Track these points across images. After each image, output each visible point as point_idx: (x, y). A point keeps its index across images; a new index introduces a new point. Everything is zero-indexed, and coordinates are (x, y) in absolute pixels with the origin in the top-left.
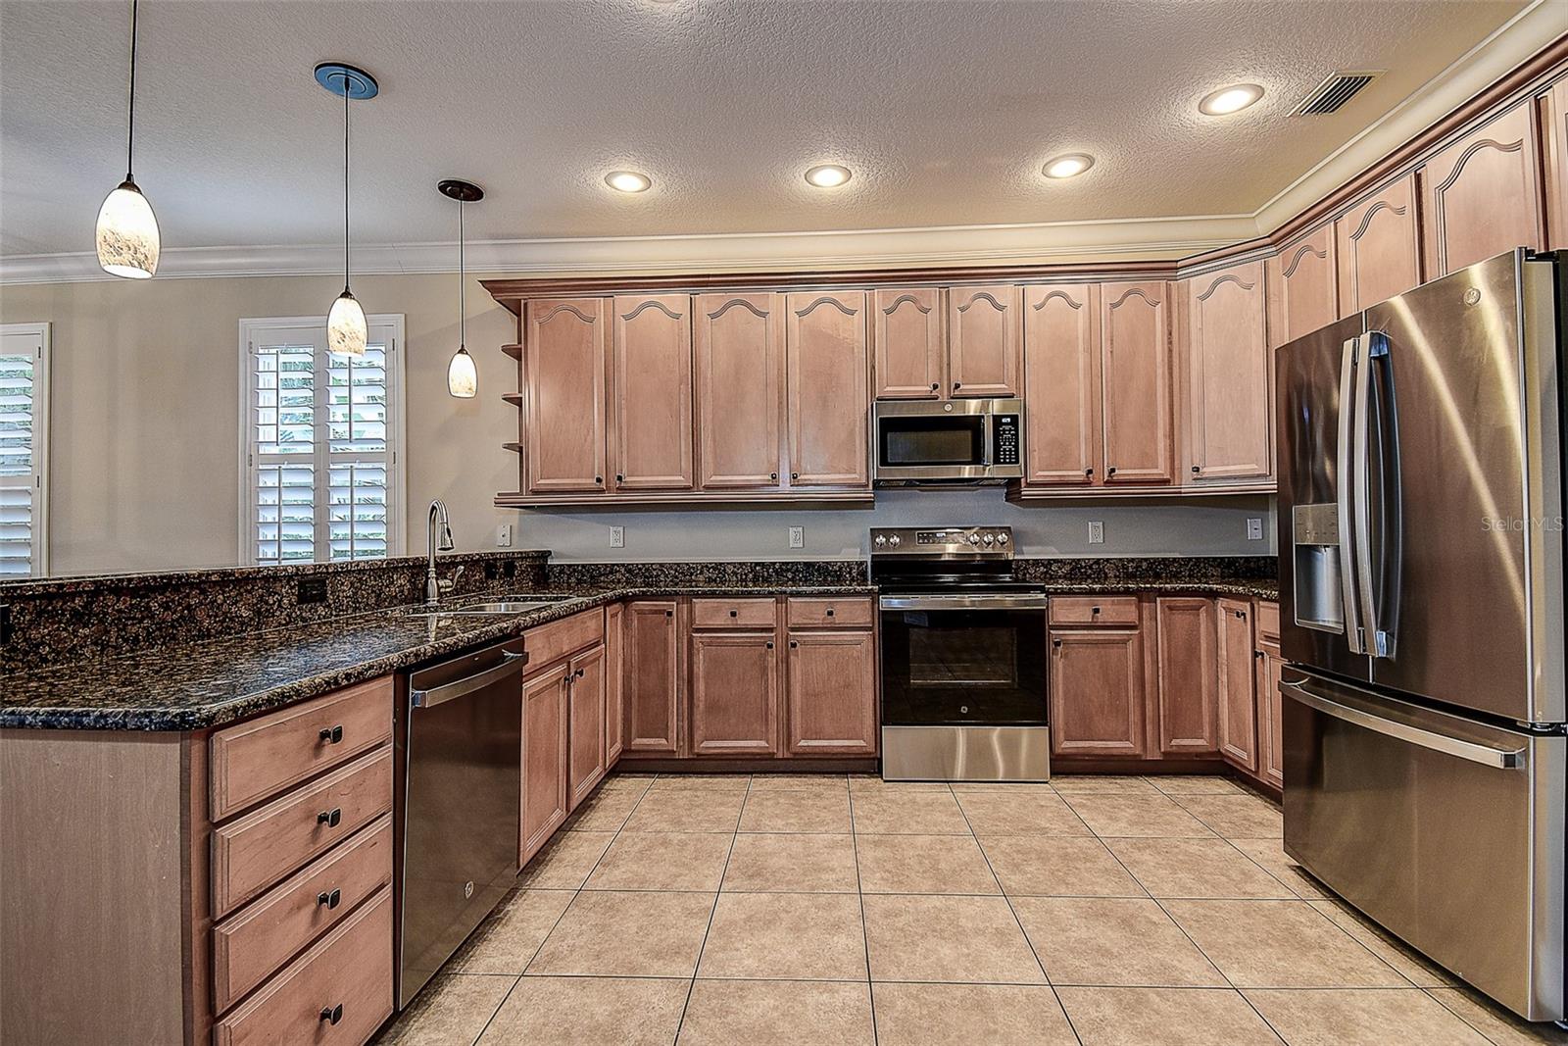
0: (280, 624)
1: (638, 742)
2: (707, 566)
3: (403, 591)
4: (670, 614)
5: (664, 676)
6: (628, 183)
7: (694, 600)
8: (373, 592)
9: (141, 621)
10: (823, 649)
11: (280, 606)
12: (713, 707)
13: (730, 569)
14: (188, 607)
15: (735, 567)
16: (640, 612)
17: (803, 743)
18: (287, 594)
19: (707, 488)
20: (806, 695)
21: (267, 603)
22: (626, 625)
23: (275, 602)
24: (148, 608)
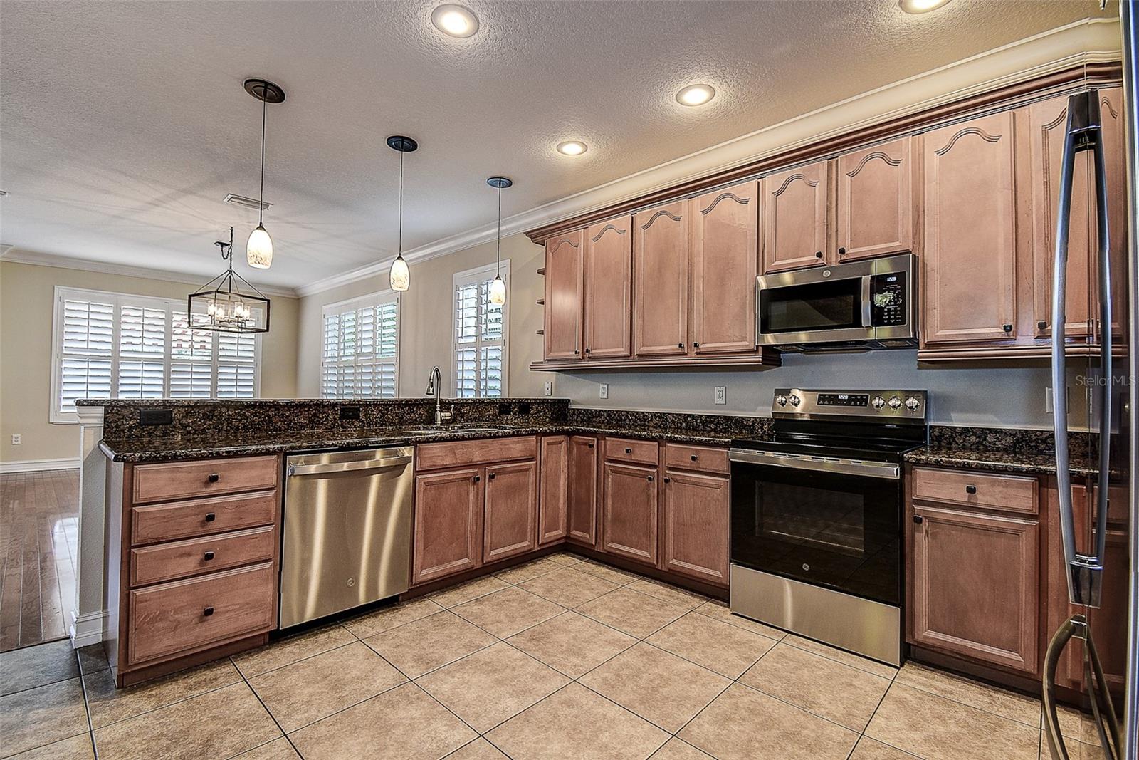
0: (327, 428)
1: (575, 533)
2: (655, 415)
3: (421, 417)
4: (591, 446)
5: (588, 490)
6: (572, 150)
7: (607, 438)
8: (396, 416)
9: (241, 420)
10: (690, 488)
11: (327, 419)
12: (617, 519)
13: (670, 418)
14: (268, 416)
15: (673, 417)
16: (578, 443)
17: (674, 562)
18: (332, 415)
19: (640, 356)
20: (677, 523)
21: (318, 417)
22: (569, 451)
23: (323, 417)
24: (244, 415)
